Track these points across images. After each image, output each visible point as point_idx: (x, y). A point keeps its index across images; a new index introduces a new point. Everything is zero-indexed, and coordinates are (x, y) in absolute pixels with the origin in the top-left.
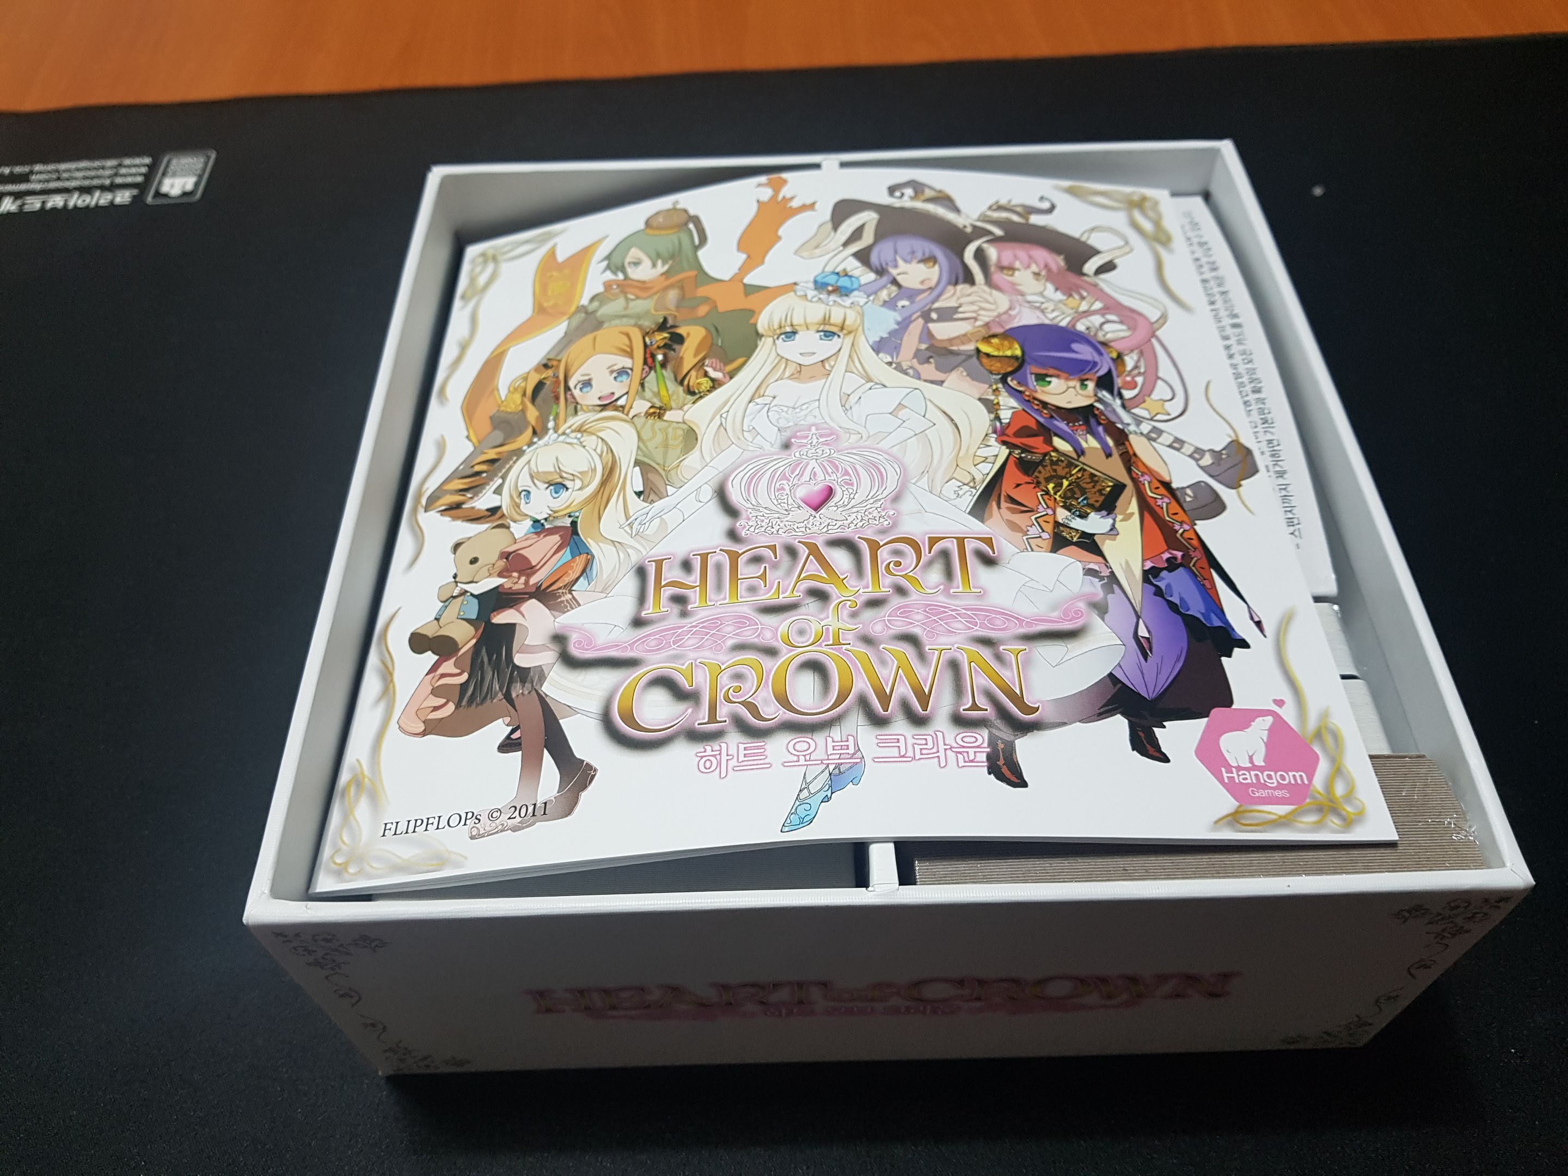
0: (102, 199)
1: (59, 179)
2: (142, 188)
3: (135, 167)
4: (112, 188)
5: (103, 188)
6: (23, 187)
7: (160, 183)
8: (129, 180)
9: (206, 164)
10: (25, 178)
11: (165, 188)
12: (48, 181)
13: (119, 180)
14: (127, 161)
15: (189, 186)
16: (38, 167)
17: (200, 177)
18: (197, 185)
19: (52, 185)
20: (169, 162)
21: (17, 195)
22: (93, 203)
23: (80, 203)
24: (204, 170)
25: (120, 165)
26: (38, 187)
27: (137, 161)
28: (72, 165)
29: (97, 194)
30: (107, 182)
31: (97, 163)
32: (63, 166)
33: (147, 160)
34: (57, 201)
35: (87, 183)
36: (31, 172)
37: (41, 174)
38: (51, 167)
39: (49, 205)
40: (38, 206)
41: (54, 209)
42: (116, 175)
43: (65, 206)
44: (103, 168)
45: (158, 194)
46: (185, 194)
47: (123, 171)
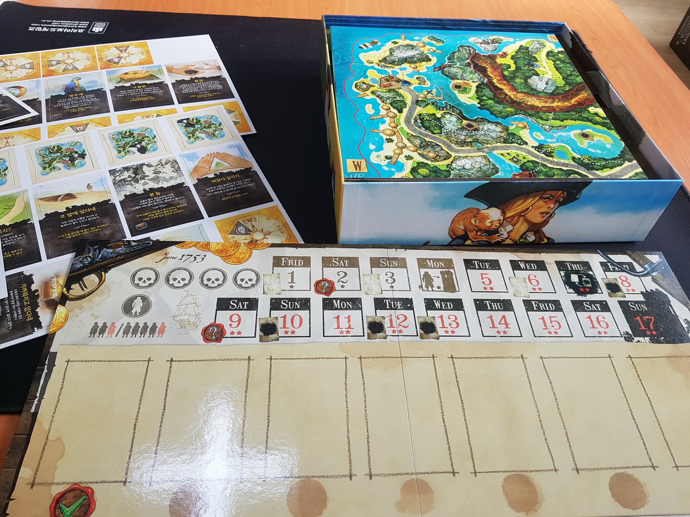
0: (75, 31)
1: (61, 24)
2: (87, 29)
3: (85, 24)
4: (77, 28)
5: (74, 28)
6: (50, 25)
7: (92, 28)
8: (82, 27)
9: (106, 25)
10: (50, 23)
11: (93, 30)
12: (57, 25)
13: (79, 27)
14: (82, 22)
15: (101, 30)
16: (53, 21)
17: (104, 28)
18: (103, 30)
19: (59, 26)
20: (95, 24)
21: (48, 27)
22: (71, 32)
23: (67, 31)
24: (105, 26)
25: (80, 23)
26: (54, 26)
27: (85, 22)
28: (65, 22)
29: (73, 29)
30: (76, 27)
31: (72, 22)
32: (61, 22)
33: (88, 23)
34: (61, 30)
35: (70, 26)
36: (52, 22)
37: (55, 23)
38: (58, 21)
39: (58, 31)
40: (54, 30)
41: (59, 32)
42: (78, 25)
43: (63, 31)
44: (75, 23)
45: (91, 31)
46: (99, 32)
47: (80, 24)
